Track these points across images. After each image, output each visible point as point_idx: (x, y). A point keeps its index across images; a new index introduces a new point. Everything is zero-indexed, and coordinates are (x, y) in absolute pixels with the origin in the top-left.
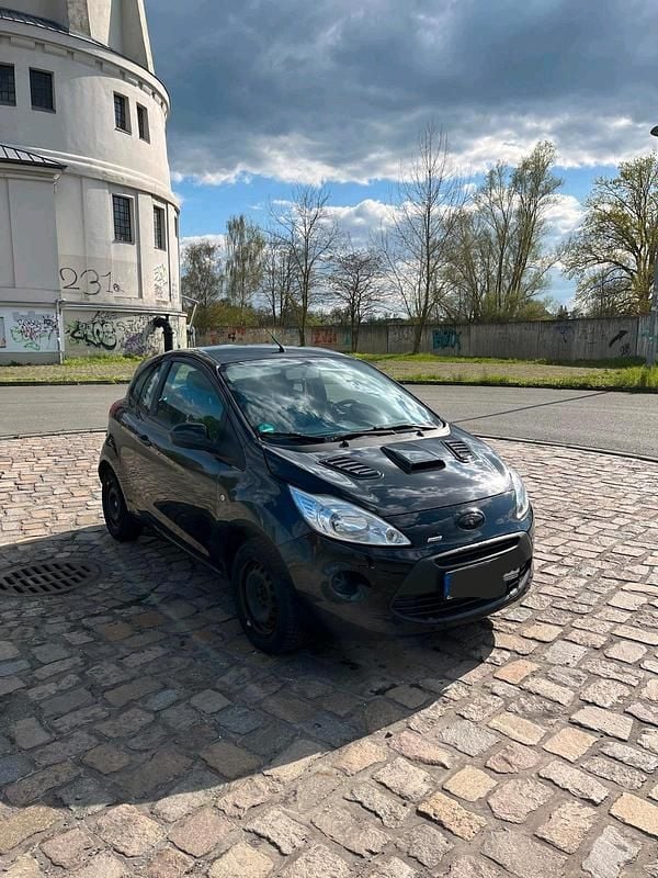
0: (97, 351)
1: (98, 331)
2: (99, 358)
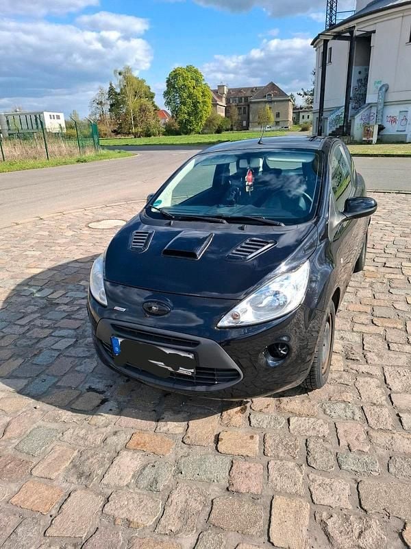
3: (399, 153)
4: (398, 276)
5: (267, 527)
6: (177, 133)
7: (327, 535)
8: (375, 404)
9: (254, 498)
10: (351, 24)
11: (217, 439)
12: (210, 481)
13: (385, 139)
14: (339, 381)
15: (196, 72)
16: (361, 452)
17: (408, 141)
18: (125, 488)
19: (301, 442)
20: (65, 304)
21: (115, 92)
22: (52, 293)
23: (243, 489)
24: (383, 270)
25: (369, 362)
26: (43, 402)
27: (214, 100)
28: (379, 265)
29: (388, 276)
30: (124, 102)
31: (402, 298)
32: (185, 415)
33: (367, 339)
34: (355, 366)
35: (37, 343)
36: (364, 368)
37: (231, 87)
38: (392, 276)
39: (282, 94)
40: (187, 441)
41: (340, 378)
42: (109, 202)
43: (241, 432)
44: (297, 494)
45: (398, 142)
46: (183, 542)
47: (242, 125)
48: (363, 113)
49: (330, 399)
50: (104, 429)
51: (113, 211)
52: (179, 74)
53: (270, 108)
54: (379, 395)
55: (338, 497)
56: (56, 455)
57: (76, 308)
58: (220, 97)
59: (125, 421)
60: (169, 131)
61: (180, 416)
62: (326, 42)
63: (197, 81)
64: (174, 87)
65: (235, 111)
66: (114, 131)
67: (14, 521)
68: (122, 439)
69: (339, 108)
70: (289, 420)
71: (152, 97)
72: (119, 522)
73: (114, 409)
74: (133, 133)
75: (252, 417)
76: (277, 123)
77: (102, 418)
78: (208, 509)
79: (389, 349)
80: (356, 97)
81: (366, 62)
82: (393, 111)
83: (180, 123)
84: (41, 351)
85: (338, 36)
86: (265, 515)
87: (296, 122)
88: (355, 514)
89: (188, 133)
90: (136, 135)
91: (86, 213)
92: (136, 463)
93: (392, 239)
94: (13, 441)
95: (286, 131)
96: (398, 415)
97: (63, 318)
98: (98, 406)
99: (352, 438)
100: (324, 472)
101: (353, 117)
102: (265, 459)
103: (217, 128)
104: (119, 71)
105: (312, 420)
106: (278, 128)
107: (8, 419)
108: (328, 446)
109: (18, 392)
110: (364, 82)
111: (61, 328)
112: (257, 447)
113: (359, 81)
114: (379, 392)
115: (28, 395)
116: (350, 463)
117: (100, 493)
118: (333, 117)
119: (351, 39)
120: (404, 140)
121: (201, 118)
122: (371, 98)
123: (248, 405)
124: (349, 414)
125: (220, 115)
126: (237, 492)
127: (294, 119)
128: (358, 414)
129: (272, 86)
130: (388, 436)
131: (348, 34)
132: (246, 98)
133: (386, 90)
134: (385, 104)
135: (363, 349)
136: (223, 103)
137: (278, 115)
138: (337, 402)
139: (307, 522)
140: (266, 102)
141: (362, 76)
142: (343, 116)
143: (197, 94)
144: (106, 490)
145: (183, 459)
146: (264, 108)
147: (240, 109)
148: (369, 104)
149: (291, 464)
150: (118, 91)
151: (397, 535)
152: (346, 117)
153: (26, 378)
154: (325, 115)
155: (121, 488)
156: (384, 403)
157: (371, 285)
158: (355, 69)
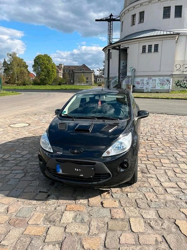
0: (183, 89)
1: (185, 83)
2: (183, 91)
3: (143, 96)
4: (153, 143)
5: (130, 227)
6: (39, 84)
7: (152, 227)
8: (156, 187)
9: (122, 220)
10: (119, 44)
11: (102, 203)
12: (104, 217)
13: (135, 91)
14: (142, 180)
15: (49, 57)
16: (156, 201)
17: (145, 92)
18: (71, 223)
19: (134, 201)
20: (13, 160)
21: (8, 64)
22: (3, 156)
23: (118, 217)
24: (147, 141)
25: (151, 173)
26: (20, 198)
27: (57, 70)
28: (145, 140)
29: (149, 143)
30: (12, 69)
31: (157, 151)
32: (86, 197)
33: (148, 166)
34: (146, 175)
35: (6, 176)
36: (149, 175)
37: (65, 65)
38: (151, 144)
39: (89, 69)
40: (90, 205)
41: (142, 179)
42: (17, 115)
43: (110, 200)
44: (137, 217)
45: (141, 92)
46: (101, 236)
47: (71, 82)
48: (126, 80)
49: (140, 186)
50: (53, 205)
51: (20, 120)
52: (40, 58)
53: (84, 75)
54: (157, 184)
55: (151, 216)
56: (36, 216)
57: (19, 162)
58: (60, 69)
59: (61, 201)
60: (35, 83)
61: (84, 197)
62: (109, 50)
63: (49, 61)
64: (38, 63)
65: (67, 76)
66: (6, 82)
67: (28, 240)
68: (63, 208)
69: (116, 77)
70: (127, 194)
71: (27, 67)
72: (73, 234)
73: (55, 198)
74: (16, 84)
75: (113, 195)
76: (87, 82)
77: (51, 202)
78: (107, 225)
79: (156, 168)
80: (123, 73)
81: (126, 59)
82: (138, 79)
83: (41, 80)
84: (9, 180)
85: (114, 48)
86: (128, 224)
87: (95, 82)
88: (159, 220)
89: (45, 84)
90: (18, 85)
91: (6, 120)
92: (72, 215)
93: (148, 130)
94: (13, 214)
95: (91, 86)
96: (165, 189)
97: (14, 166)
98: (47, 197)
99: (151, 198)
100: (145, 209)
101: (122, 81)
102: (122, 208)
103: (59, 83)
104: (10, 54)
105: (135, 194)
106: (88, 84)
107: (7, 206)
108: (144, 201)
109: (6, 196)
110: (125, 67)
111: (15, 170)
112: (118, 204)
113: (123, 66)
114: (157, 182)
115: (12, 196)
116: (153, 205)
117: (61, 226)
118: (114, 81)
119: (119, 49)
120: (143, 91)
121: (51, 78)
122: (129, 74)
123: (110, 191)
124: (148, 190)
125: (60, 77)
126: (116, 219)
127: (94, 80)
128: (151, 190)
129: (84, 66)
130: (164, 196)
131: (118, 48)
132: (72, 71)
133: (135, 71)
134: (135, 77)
135: (147, 169)
136: (62, 72)
137: (87, 79)
138: (143, 187)
139: (143, 224)
140: (82, 72)
141: (124, 65)
142: (118, 80)
143: (49, 67)
144: (63, 225)
145: (91, 211)
146: (81, 76)
147: (69, 75)
148: (128, 76)
149: (132, 208)
150: (9, 63)
151: (173, 223)
152: (119, 81)
153: (7, 190)
154: (110, 80)
155: (70, 223)
156: (159, 186)
157: (144, 147)
158: (122, 62)
